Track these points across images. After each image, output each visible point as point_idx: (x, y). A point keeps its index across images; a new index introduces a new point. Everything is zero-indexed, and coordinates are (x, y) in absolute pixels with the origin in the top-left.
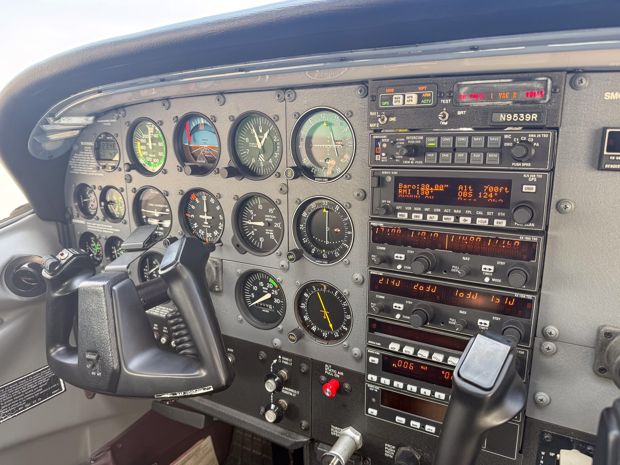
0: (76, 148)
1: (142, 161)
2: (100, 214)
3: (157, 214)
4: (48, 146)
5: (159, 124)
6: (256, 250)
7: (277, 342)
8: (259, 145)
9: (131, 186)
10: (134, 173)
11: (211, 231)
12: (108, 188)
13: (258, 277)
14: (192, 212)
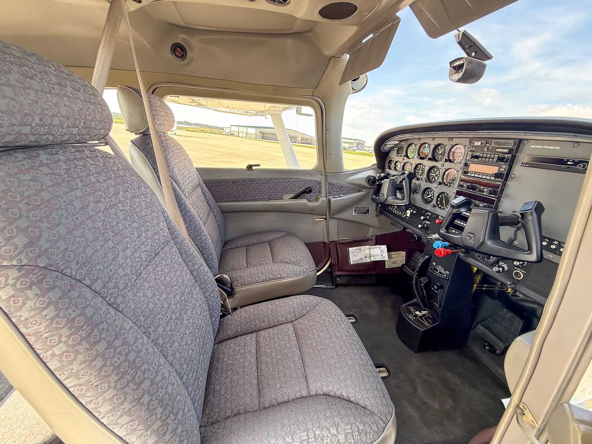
0: (392, 149)
1: (409, 155)
2: (393, 169)
3: (408, 170)
4: (386, 149)
5: (416, 145)
6: (431, 182)
7: (429, 208)
8: (440, 153)
9: (403, 161)
10: (405, 158)
11: (420, 176)
12: (397, 161)
13: (429, 190)
14: (417, 170)
